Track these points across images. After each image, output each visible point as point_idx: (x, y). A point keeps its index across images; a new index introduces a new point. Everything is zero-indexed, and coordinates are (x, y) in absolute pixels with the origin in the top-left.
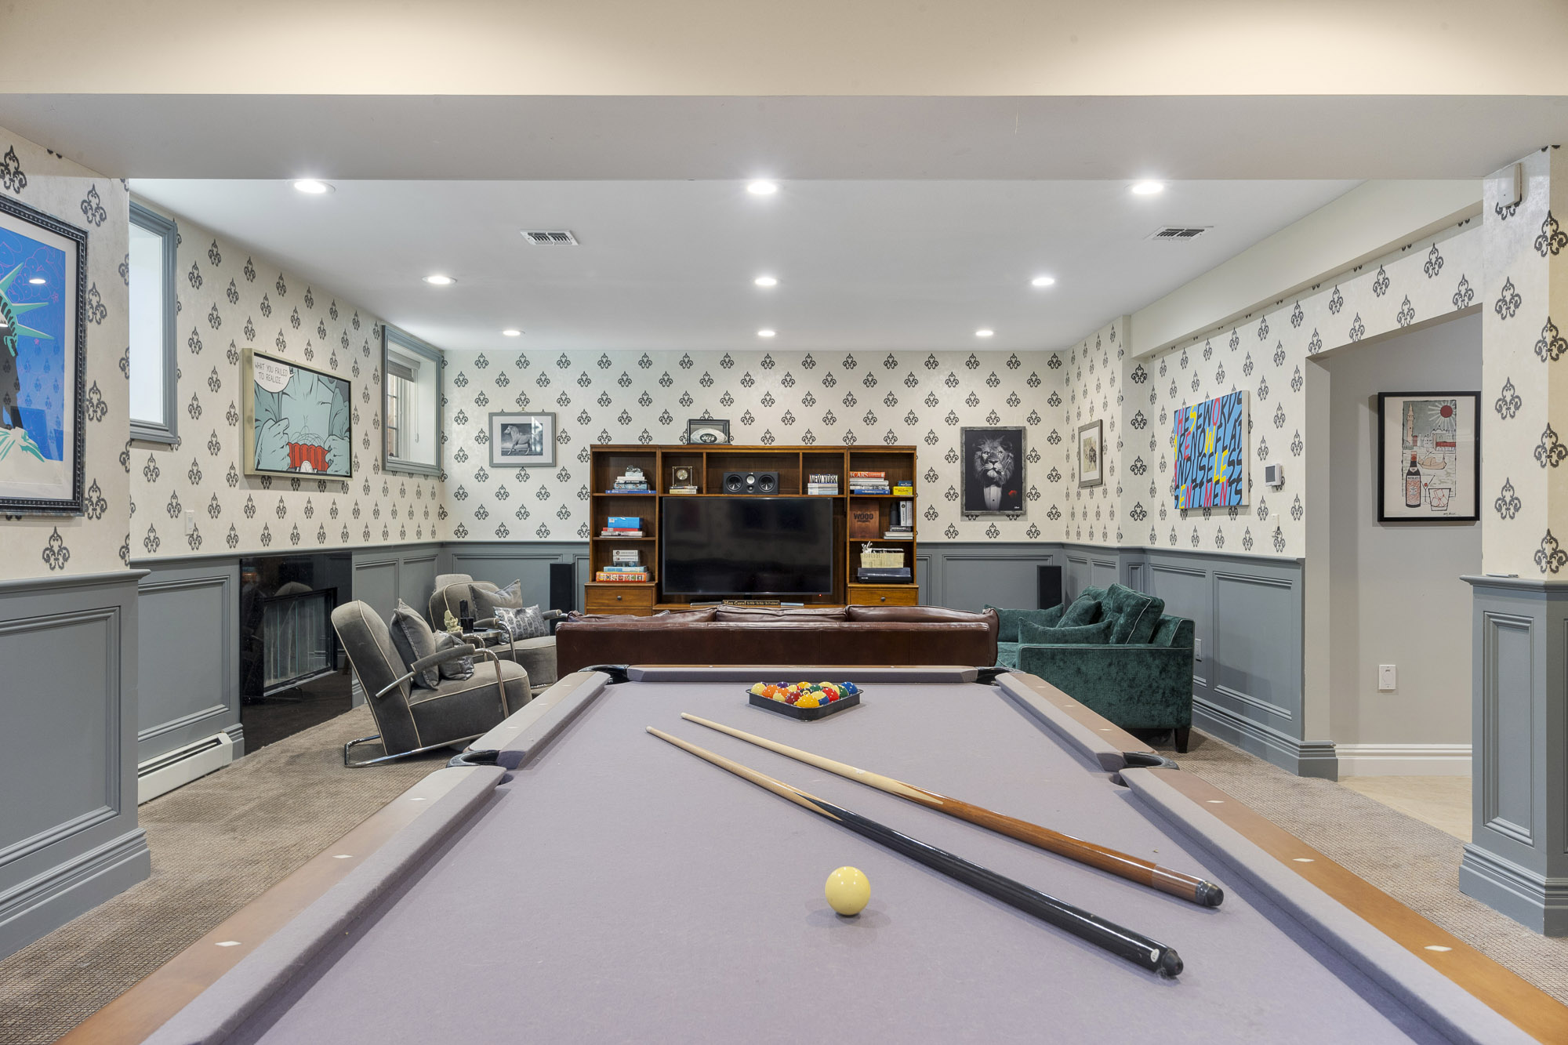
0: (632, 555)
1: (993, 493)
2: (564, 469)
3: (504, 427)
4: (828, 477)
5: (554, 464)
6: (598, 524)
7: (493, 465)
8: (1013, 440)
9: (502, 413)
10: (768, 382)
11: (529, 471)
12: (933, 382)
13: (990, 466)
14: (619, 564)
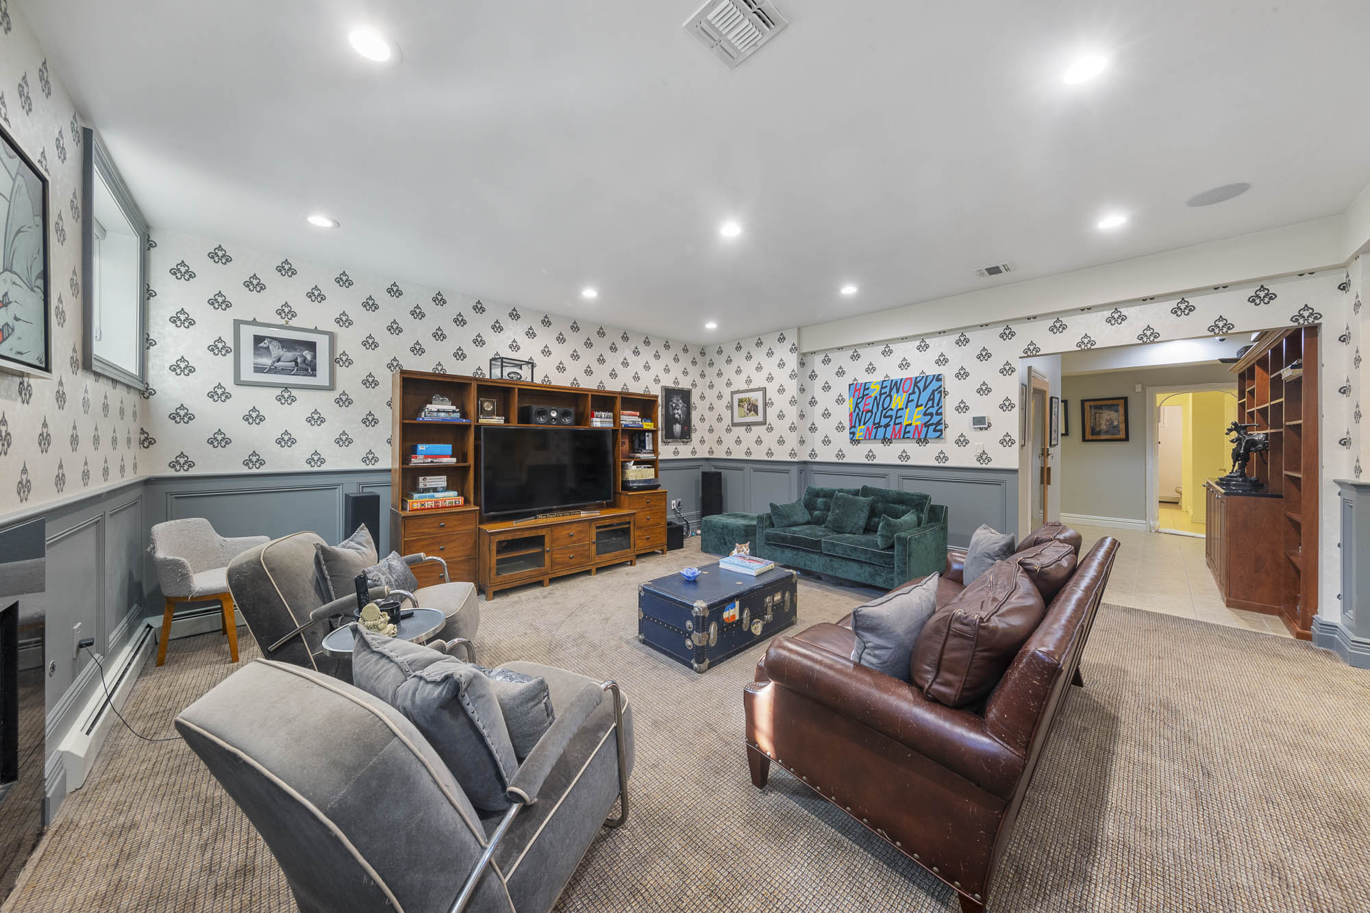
0: (441, 481)
1: (677, 428)
2: (344, 393)
3: (258, 339)
4: (607, 414)
5: (331, 387)
6: (407, 452)
7: (238, 382)
8: (685, 395)
9: (254, 323)
10: (546, 337)
11: (294, 392)
12: (647, 355)
13: (676, 411)
14: (426, 490)
